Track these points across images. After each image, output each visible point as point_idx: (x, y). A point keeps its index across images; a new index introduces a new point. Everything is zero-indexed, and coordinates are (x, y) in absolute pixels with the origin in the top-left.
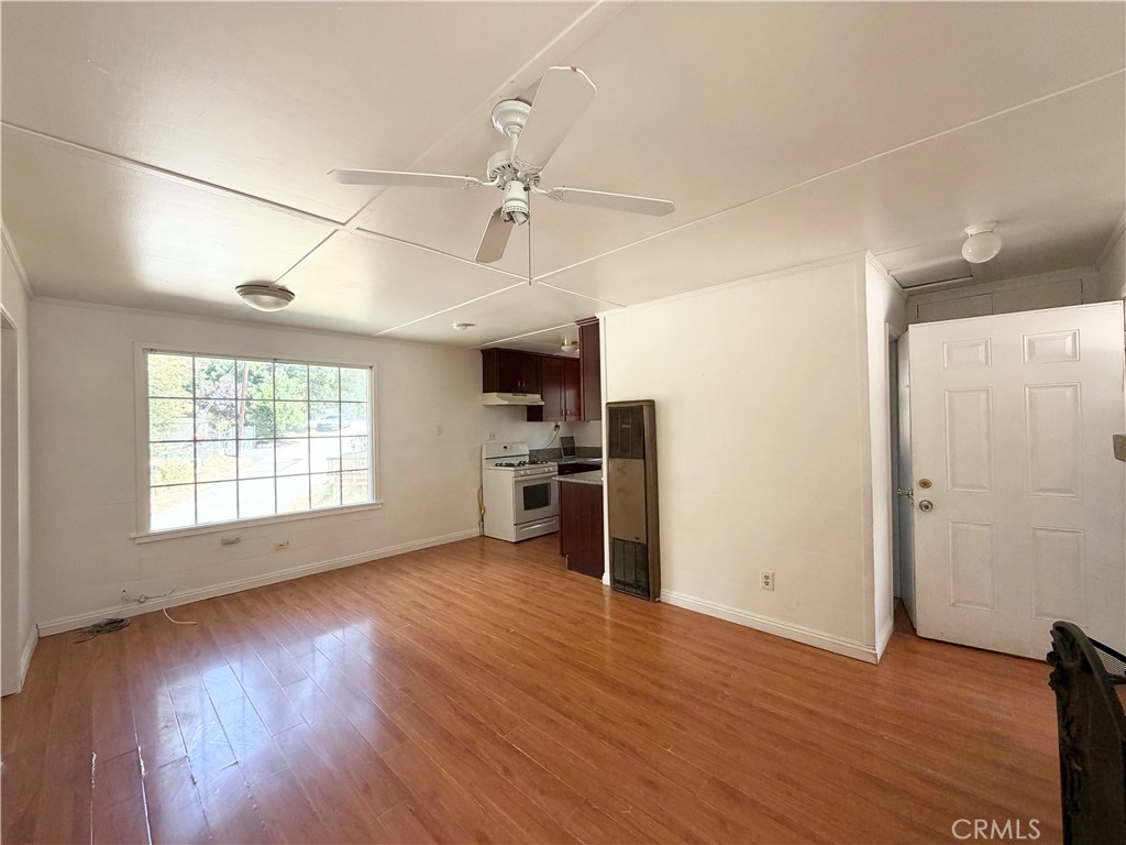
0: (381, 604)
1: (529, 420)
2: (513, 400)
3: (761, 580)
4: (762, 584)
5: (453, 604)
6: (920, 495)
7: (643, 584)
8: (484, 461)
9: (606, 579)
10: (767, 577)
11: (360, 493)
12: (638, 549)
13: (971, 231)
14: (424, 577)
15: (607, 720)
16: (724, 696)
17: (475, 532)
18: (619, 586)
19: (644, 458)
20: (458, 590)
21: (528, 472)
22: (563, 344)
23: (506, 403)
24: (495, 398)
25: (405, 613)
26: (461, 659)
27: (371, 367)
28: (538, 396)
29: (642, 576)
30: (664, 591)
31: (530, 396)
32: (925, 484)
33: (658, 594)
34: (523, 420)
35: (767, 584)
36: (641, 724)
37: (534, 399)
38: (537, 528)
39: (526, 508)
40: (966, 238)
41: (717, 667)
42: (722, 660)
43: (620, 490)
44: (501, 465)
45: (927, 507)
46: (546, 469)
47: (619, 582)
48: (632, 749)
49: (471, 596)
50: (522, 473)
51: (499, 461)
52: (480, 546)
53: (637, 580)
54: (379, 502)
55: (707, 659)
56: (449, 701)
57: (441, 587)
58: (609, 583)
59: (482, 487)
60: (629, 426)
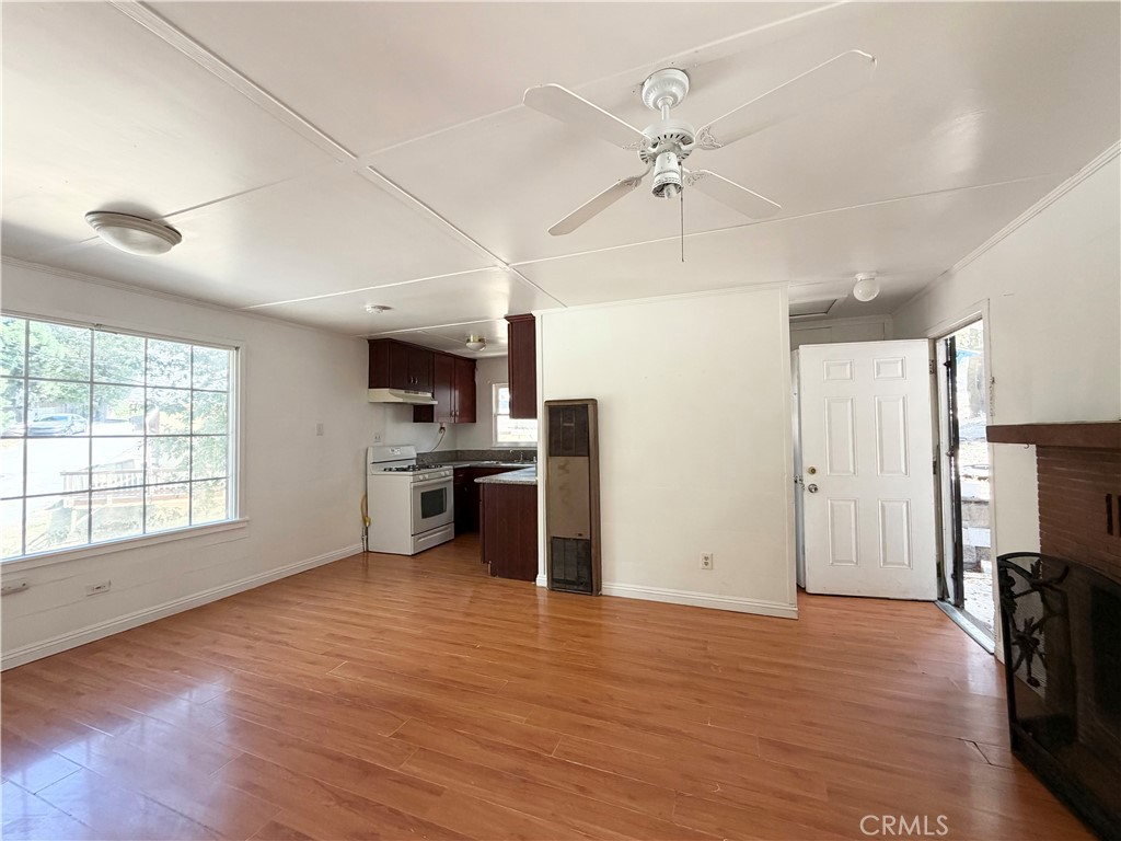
0: (287, 644)
1: (415, 421)
2: (407, 397)
3: (701, 561)
4: (701, 564)
5: (387, 630)
6: (808, 480)
7: (586, 580)
8: (370, 466)
9: (542, 579)
10: (706, 558)
11: (217, 508)
12: (580, 545)
13: (860, 277)
14: (328, 604)
15: (637, 712)
16: (716, 667)
17: (358, 547)
18: (558, 585)
19: (589, 455)
20: (380, 614)
21: (427, 476)
22: (469, 341)
23: (401, 400)
24: (386, 395)
25: (329, 649)
26: (441, 686)
27: (237, 348)
28: (429, 395)
29: (585, 572)
30: (605, 584)
31: (420, 394)
32: (813, 471)
33: (599, 588)
34: (409, 421)
35: (706, 564)
36: (670, 708)
37: (424, 397)
38: (436, 538)
39: (425, 515)
40: (856, 282)
41: (694, 644)
42: (691, 637)
43: (561, 488)
44: (390, 470)
45: (814, 489)
46: (443, 473)
47: (558, 581)
48: (679, 732)
49: (403, 618)
50: (421, 477)
51: (388, 466)
52: (366, 563)
53: (579, 577)
54: (242, 519)
55: (679, 638)
56: (463, 735)
57: (357, 614)
58: (545, 584)
59: (366, 495)
60: (573, 425)
